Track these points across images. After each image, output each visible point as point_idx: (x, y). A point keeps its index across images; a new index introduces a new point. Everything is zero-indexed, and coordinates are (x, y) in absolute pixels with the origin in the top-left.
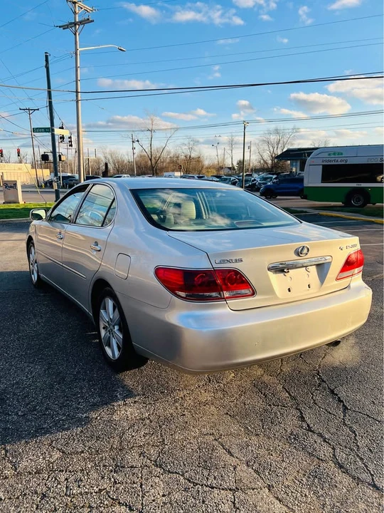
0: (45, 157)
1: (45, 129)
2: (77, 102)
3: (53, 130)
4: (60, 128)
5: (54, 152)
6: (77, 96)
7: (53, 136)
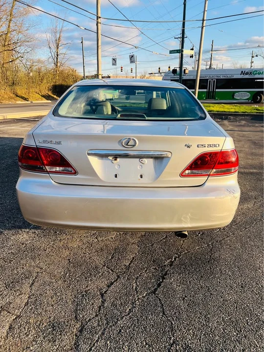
0: (174, 71)
1: (177, 50)
2: (202, 28)
3: (182, 51)
4: (191, 49)
5: (181, 67)
6: (203, 23)
7: (182, 55)
